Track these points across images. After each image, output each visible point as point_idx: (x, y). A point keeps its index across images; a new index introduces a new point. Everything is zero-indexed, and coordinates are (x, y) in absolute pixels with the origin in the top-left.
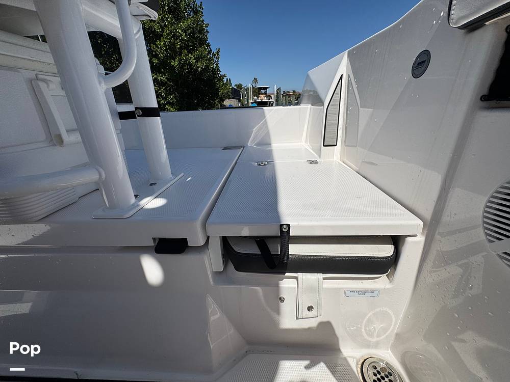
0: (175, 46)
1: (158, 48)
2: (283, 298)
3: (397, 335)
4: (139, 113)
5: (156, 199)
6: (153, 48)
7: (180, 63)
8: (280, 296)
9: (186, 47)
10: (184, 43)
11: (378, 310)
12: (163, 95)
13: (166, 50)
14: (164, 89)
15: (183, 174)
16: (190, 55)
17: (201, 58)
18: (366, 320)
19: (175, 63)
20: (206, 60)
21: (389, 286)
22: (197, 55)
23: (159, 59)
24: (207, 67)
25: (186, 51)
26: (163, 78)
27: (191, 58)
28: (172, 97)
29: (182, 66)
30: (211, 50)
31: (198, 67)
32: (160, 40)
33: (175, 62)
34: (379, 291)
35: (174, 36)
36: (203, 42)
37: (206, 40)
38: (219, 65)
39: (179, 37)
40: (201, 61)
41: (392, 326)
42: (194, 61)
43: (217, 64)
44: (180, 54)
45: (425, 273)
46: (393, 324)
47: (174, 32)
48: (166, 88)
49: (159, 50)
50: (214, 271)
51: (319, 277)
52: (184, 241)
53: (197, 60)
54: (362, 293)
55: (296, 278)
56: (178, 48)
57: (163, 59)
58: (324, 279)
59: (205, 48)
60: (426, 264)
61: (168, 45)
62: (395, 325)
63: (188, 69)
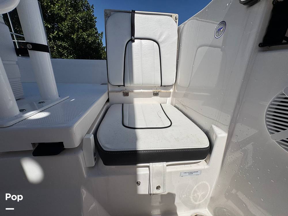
0: (74, 26)
1: (63, 26)
2: (140, 182)
3: (211, 198)
4: (30, 47)
5: (41, 113)
6: (60, 26)
7: (77, 37)
8: (138, 181)
9: (82, 28)
10: (80, 26)
11: (200, 183)
12: (66, 55)
13: (68, 28)
14: (66, 52)
15: (68, 97)
16: (84, 33)
17: (91, 35)
18: (193, 191)
19: (74, 37)
20: (94, 37)
21: (206, 167)
22: (88, 33)
23: (63, 33)
24: (95, 41)
25: (81, 30)
26: (66, 44)
27: (84, 34)
28: (71, 56)
29: (78, 38)
30: (98, 32)
31: (89, 40)
32: (64, 22)
33: (74, 35)
34: (201, 171)
35: (74, 20)
36: (92, 26)
37: (95, 25)
38: (102, 41)
39: (77, 21)
40: (91, 37)
41: (209, 193)
42: (87, 37)
43: (101, 40)
44: (78, 32)
45: (228, 157)
46: (209, 191)
47: (74, 18)
48: (67, 51)
49: (64, 28)
50: (87, 166)
51: (164, 165)
52: (61, 144)
53: (89, 36)
54: (191, 173)
55: (148, 167)
56: (76, 28)
57: (66, 33)
58: (167, 166)
59: (93, 30)
60: (228, 151)
61: (70, 25)
62: (210, 192)
63: (82, 41)
